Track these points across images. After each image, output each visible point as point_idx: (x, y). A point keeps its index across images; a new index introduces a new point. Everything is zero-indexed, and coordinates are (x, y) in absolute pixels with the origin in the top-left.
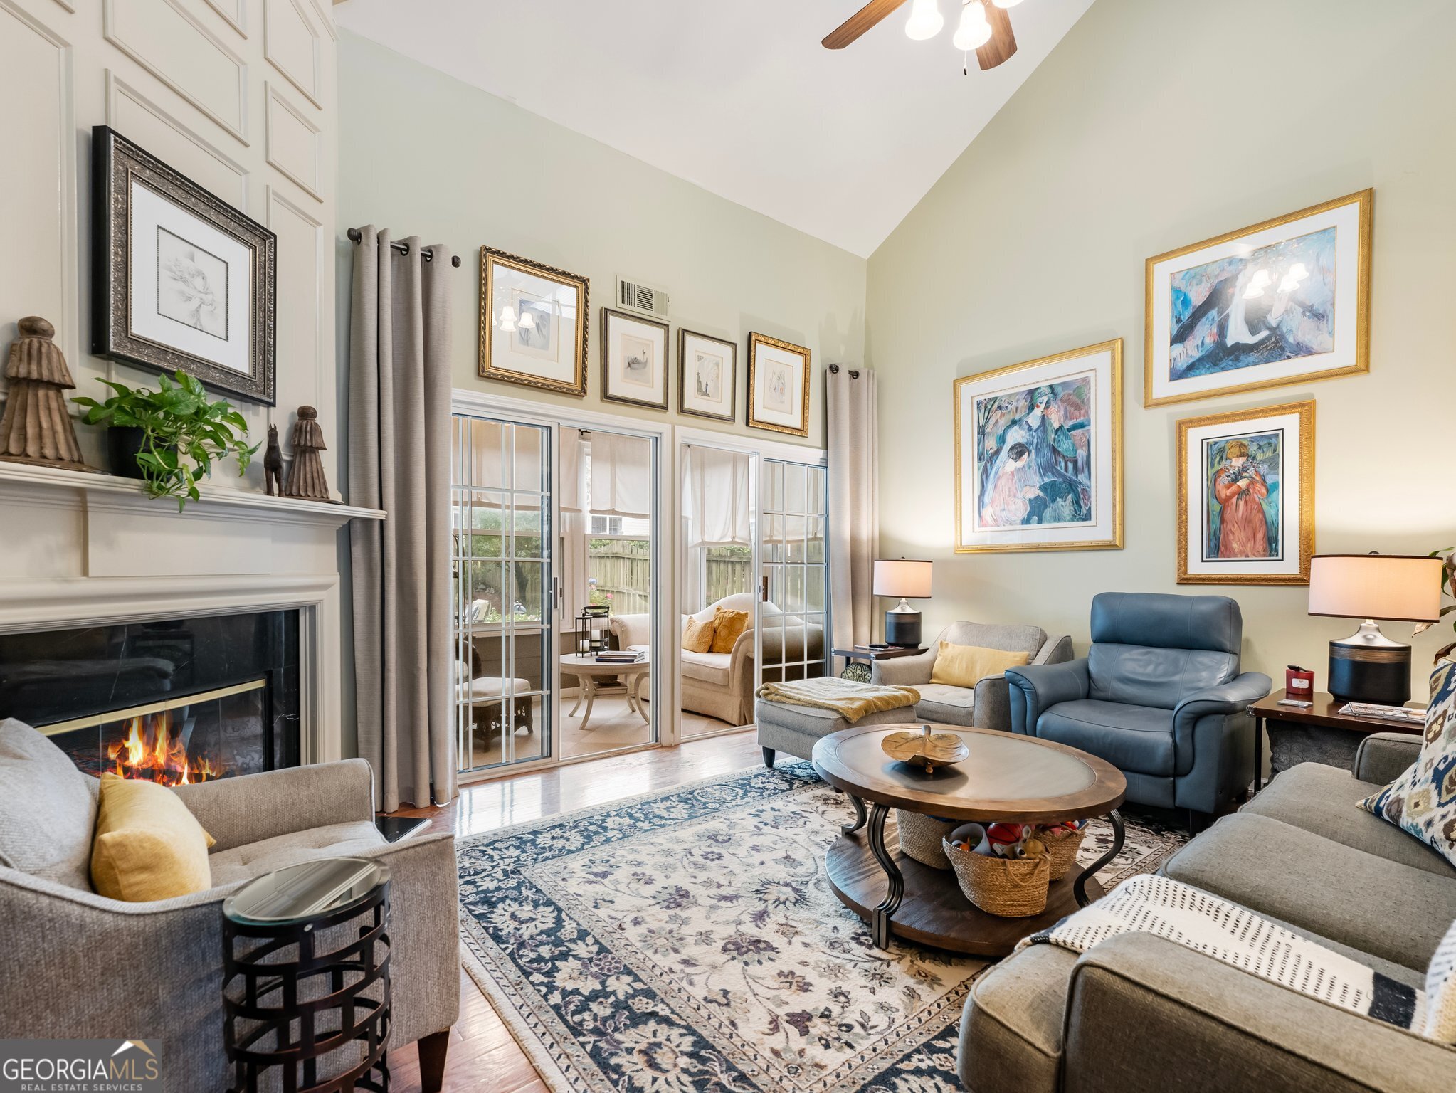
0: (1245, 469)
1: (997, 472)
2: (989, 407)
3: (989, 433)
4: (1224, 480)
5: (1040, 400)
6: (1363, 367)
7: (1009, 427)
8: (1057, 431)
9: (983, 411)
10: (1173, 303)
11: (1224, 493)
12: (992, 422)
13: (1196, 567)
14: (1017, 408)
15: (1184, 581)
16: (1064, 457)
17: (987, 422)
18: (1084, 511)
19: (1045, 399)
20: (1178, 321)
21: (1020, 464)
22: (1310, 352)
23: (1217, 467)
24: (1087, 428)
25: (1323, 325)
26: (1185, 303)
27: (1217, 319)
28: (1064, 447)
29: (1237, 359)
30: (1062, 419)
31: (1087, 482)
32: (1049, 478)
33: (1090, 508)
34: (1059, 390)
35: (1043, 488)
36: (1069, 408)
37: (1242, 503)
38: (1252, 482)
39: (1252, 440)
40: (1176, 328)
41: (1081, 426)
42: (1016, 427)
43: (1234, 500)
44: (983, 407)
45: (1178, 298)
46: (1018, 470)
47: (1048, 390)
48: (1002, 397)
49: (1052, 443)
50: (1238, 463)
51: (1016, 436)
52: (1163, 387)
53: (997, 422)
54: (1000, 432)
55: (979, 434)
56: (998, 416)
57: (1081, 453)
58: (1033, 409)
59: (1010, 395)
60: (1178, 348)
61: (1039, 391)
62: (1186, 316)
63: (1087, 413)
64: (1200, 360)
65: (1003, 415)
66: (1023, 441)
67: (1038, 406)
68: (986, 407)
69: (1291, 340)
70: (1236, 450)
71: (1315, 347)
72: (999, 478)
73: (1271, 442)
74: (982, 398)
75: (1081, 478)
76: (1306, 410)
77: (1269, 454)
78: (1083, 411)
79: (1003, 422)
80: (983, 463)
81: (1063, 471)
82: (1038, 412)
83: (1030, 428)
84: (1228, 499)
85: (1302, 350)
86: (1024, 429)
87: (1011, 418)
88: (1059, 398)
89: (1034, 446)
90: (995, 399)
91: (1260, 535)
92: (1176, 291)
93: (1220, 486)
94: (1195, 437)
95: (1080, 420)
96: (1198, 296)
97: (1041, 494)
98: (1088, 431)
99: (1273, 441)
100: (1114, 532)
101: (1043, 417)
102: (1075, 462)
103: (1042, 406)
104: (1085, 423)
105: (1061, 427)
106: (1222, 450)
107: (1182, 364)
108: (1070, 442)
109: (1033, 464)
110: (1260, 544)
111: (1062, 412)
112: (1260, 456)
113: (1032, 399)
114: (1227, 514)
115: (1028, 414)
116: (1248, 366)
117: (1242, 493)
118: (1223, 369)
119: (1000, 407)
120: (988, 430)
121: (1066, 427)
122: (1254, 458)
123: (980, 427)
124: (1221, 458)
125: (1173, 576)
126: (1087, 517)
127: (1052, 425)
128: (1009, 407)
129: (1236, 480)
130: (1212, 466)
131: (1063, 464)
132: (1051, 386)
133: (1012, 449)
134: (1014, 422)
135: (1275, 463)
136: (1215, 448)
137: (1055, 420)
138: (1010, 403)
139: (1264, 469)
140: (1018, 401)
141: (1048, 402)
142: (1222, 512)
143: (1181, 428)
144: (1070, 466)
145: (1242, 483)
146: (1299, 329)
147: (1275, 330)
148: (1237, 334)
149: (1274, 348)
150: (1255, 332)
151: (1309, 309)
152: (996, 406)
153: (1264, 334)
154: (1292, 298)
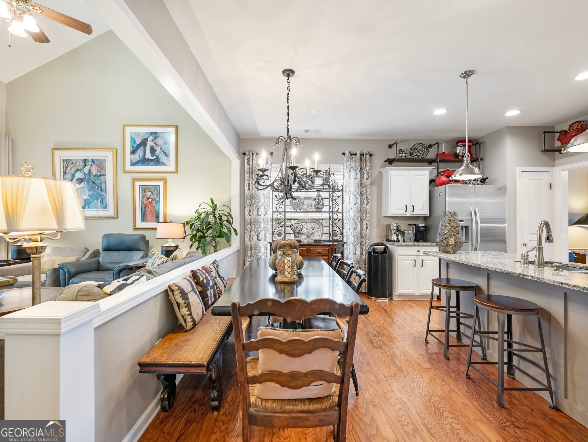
0: (150, 196)
2: (68, 162)
3: (68, 172)
4: (145, 198)
5: (88, 163)
6: (176, 172)
7: (76, 171)
8: (95, 176)
9: (65, 163)
10: (131, 141)
11: (146, 202)
12: (69, 168)
13: (139, 225)
14: (79, 165)
15: (136, 229)
16: (97, 186)
17: (67, 168)
18: (104, 205)
19: (90, 163)
20: (133, 147)
21: (81, 186)
22: (165, 165)
23: (143, 195)
24: (105, 176)
25: (168, 158)
26: (134, 142)
27: (143, 150)
28: (97, 182)
29: (148, 163)
30: (96, 172)
31: (105, 195)
32: (92, 192)
33: (106, 204)
34: (95, 161)
35: (89, 196)
36: (99, 168)
37: (150, 206)
38: (152, 200)
39: (152, 187)
40: (132, 149)
41: (103, 175)
42: (79, 172)
43: (148, 205)
44: (65, 161)
45: (132, 140)
46: (80, 188)
47: (91, 161)
48: (73, 159)
49: (93, 180)
50: (149, 194)
51: (79, 175)
52: (129, 167)
53: (71, 169)
54: (73, 173)
55: (63, 172)
56: (72, 167)
57: (103, 185)
58: (86, 166)
59: (77, 159)
60: (133, 156)
61: (88, 160)
62: (135, 146)
63: (105, 171)
64: (139, 161)
65: (73, 166)
66: (82, 177)
67: (87, 166)
68: (66, 162)
69: (161, 161)
70: (148, 190)
71: (166, 164)
73: (156, 188)
74: (65, 158)
75: (104, 193)
76: (164, 180)
77: (156, 192)
78: (104, 170)
79: (74, 169)
81: (97, 190)
82: (87, 168)
83: (84, 173)
84: (147, 204)
85: (163, 164)
86: (82, 173)
87: (77, 168)
88: (95, 164)
89: (86, 180)
90: (70, 160)
91: (154, 215)
92: (132, 138)
93: (144, 201)
94: (138, 184)
95: (103, 173)
96: (138, 141)
97: (89, 198)
98: (106, 177)
99: (157, 188)
100: (114, 213)
101: (89, 170)
102: (101, 188)
103: (89, 166)
104: (105, 175)
105: (96, 175)
106: (145, 189)
107: (134, 161)
108: (99, 180)
109: (86, 186)
110: (155, 218)
111: (96, 170)
112: (154, 193)
113: (85, 163)
114: (146, 209)
115: (84, 168)
116: (151, 165)
117: (150, 203)
118: (145, 165)
119: (72, 163)
120: (68, 171)
121: (98, 175)
122: (153, 193)
123: (64, 169)
124: (145, 192)
125: (132, 228)
126: (105, 207)
127: (93, 173)
128: (76, 164)
129: (148, 199)
130: (142, 194)
131: (97, 188)
132: (92, 159)
133: (77, 180)
134: (78, 170)
135: (158, 195)
136: (143, 188)
137: (94, 171)
138: (77, 162)
139: (155, 196)
140: (80, 162)
141: (91, 165)
142: (145, 208)
143: (134, 180)
144: (99, 189)
145: (150, 200)
146: (163, 158)
147: (157, 157)
148: (148, 155)
149: (157, 162)
150: (152, 156)
151: (165, 153)
152: (70, 162)
153: (155, 157)
154: (161, 149)
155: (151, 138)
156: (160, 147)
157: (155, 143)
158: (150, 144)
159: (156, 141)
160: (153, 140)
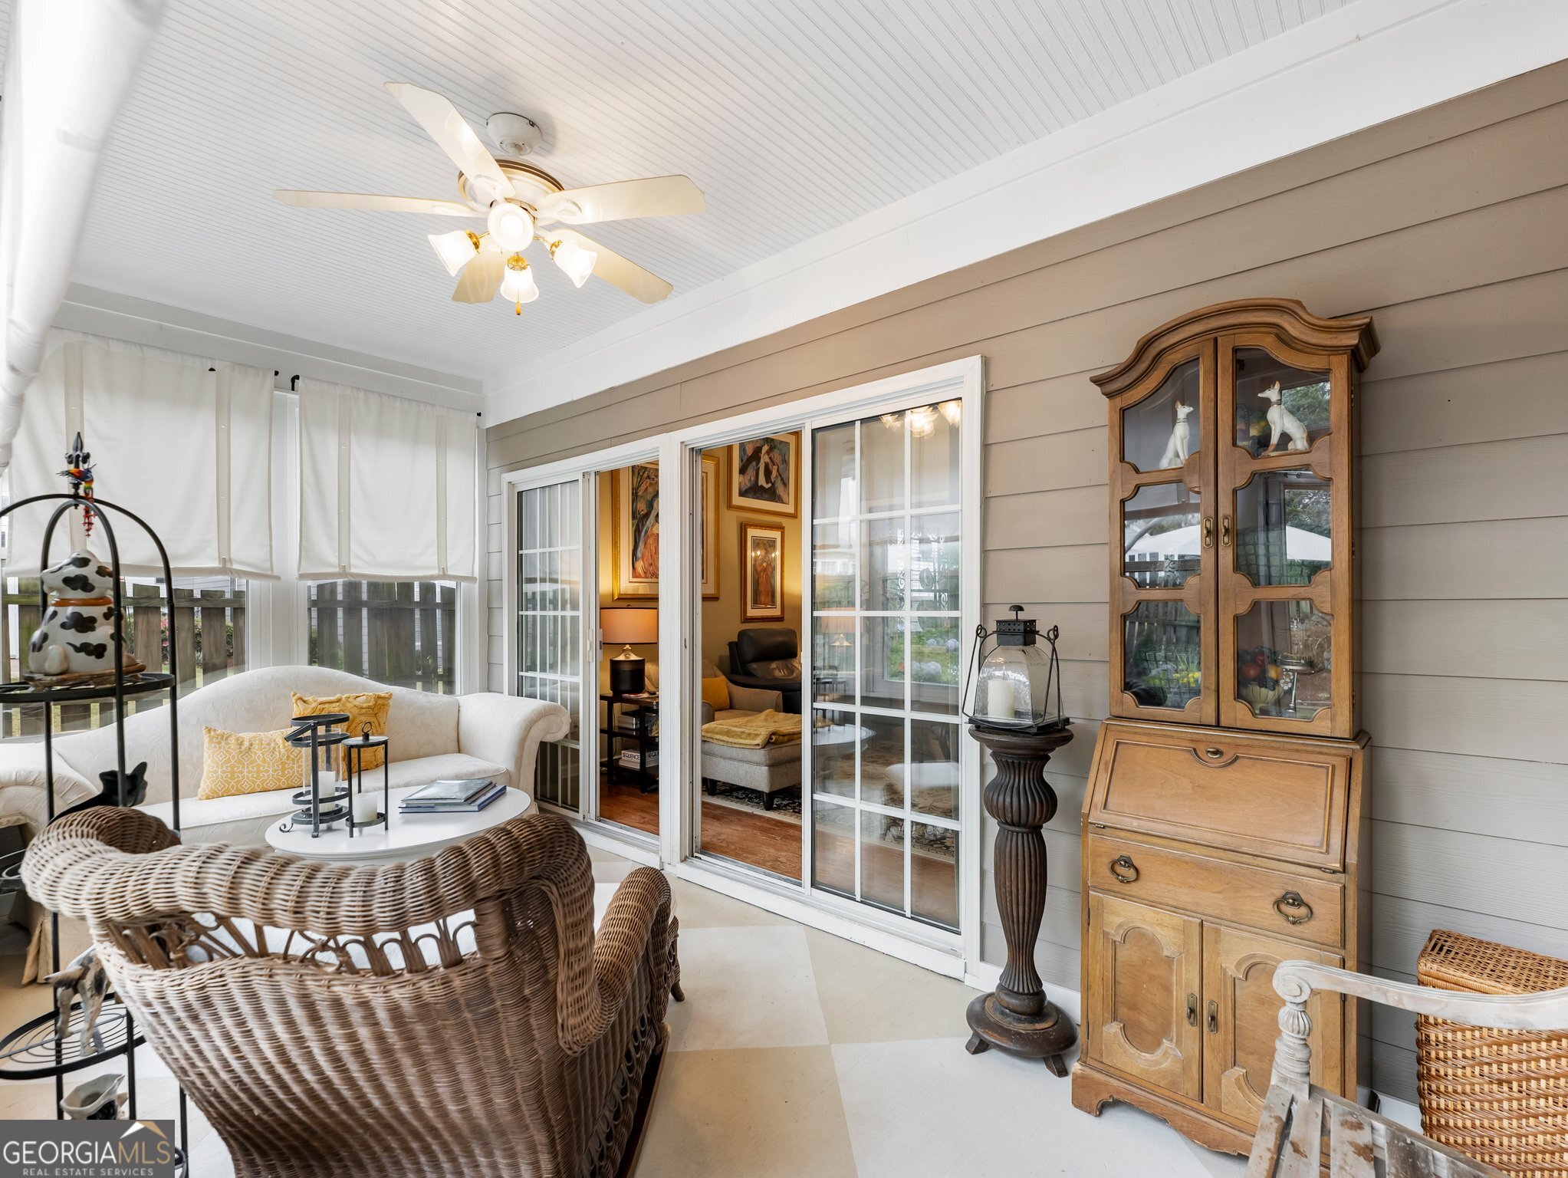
0: (766, 557)
1: (646, 532)
3: (641, 497)
7: (655, 496)
9: (636, 475)
11: (760, 569)
12: (643, 487)
17: (639, 486)
20: (742, 461)
22: (783, 503)
25: (786, 490)
26: (745, 451)
27: (756, 468)
29: (762, 494)
37: (765, 576)
38: (768, 565)
40: (741, 464)
44: (636, 471)
50: (764, 553)
52: (737, 500)
60: (742, 477)
62: (745, 459)
64: (750, 488)
69: (778, 492)
70: (762, 546)
71: (784, 499)
72: (648, 537)
76: (782, 530)
80: (636, 521)
84: (761, 573)
85: (780, 500)
91: (770, 594)
93: (758, 565)
94: (752, 533)
96: (750, 452)
100: (716, 588)
106: (758, 545)
107: (744, 488)
110: (770, 599)
114: (760, 581)
117: (765, 570)
118: (757, 498)
119: (648, 477)
120: (640, 494)
129: (762, 563)
142: (758, 580)
145: (765, 565)
146: (780, 490)
147: (773, 484)
148: (762, 481)
149: (772, 495)
150: (767, 483)
151: (782, 479)
152: (646, 475)
153: (770, 485)
154: (778, 471)
155: (765, 448)
156: (776, 467)
157: (770, 458)
158: (764, 458)
159: (771, 455)
160: (768, 452)
